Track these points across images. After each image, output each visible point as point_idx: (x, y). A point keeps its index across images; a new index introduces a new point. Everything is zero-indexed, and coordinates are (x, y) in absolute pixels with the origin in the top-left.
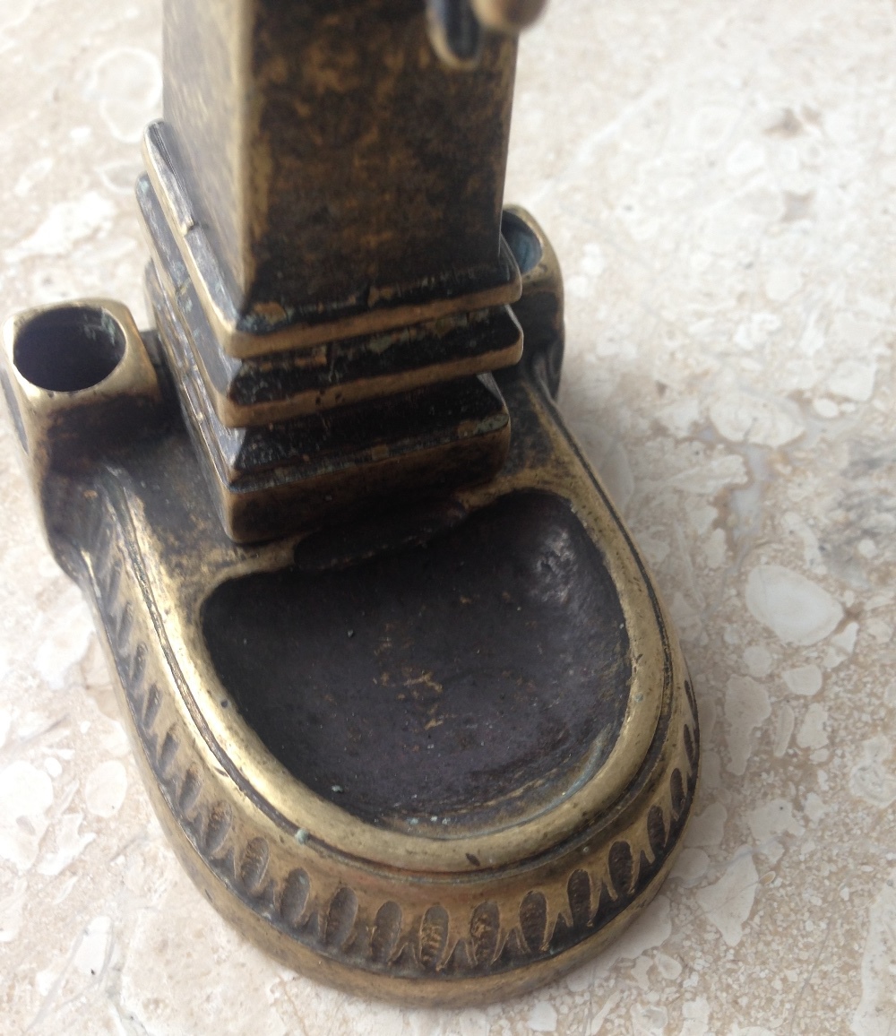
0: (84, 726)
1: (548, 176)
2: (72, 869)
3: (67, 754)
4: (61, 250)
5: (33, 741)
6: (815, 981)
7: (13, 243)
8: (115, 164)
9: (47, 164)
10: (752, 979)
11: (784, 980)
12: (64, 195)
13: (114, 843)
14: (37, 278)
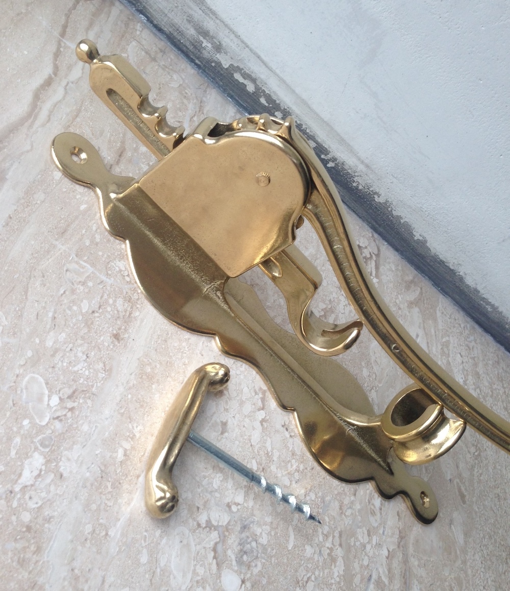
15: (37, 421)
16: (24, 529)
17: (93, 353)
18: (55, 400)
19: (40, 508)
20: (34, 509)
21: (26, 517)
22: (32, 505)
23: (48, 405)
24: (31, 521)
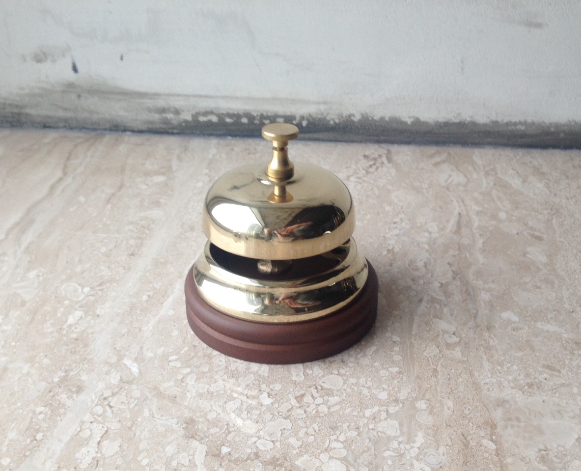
0: (127, 388)
1: (180, 278)
2: (136, 405)
3: (125, 392)
4: (75, 322)
5: (118, 392)
6: (284, 375)
7: (64, 324)
8: (79, 305)
9: (62, 309)
10: (272, 379)
11: (278, 378)
12: (70, 313)
13: (142, 400)
14: (73, 328)
15: (75, 299)
16: (73, 340)
17: (113, 265)
18: (87, 290)
19: (83, 331)
20: (79, 332)
21: (74, 336)
22: (78, 330)
23: (82, 292)
24: (78, 336)
